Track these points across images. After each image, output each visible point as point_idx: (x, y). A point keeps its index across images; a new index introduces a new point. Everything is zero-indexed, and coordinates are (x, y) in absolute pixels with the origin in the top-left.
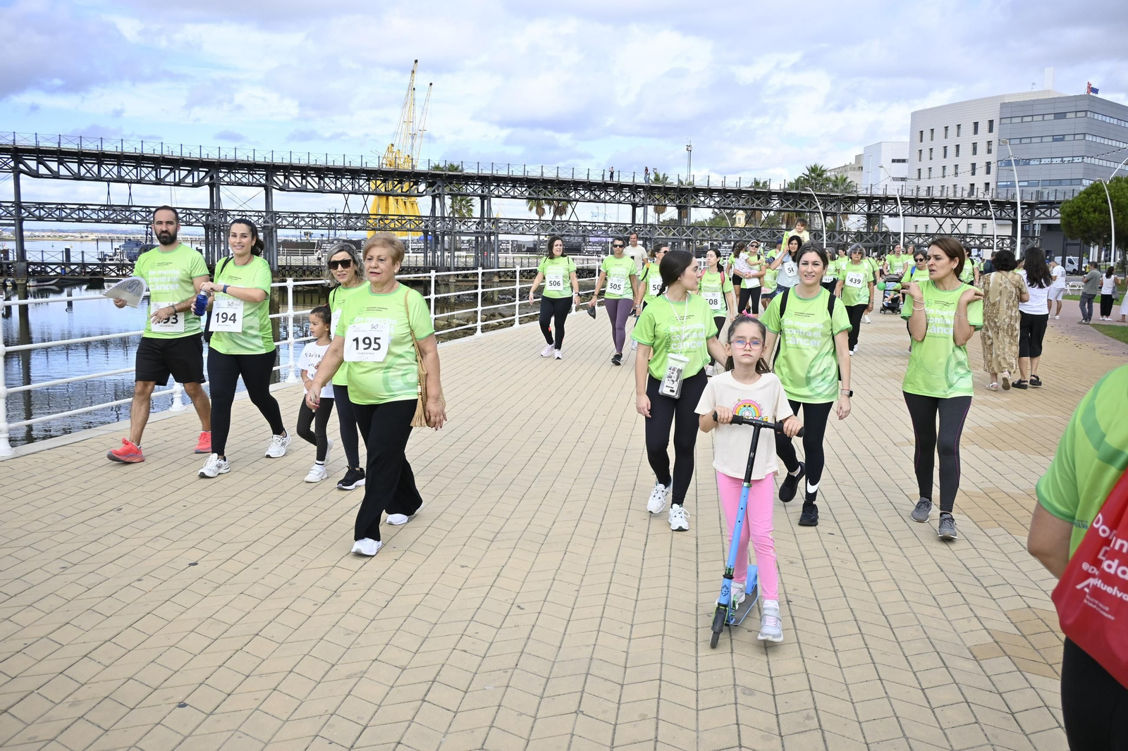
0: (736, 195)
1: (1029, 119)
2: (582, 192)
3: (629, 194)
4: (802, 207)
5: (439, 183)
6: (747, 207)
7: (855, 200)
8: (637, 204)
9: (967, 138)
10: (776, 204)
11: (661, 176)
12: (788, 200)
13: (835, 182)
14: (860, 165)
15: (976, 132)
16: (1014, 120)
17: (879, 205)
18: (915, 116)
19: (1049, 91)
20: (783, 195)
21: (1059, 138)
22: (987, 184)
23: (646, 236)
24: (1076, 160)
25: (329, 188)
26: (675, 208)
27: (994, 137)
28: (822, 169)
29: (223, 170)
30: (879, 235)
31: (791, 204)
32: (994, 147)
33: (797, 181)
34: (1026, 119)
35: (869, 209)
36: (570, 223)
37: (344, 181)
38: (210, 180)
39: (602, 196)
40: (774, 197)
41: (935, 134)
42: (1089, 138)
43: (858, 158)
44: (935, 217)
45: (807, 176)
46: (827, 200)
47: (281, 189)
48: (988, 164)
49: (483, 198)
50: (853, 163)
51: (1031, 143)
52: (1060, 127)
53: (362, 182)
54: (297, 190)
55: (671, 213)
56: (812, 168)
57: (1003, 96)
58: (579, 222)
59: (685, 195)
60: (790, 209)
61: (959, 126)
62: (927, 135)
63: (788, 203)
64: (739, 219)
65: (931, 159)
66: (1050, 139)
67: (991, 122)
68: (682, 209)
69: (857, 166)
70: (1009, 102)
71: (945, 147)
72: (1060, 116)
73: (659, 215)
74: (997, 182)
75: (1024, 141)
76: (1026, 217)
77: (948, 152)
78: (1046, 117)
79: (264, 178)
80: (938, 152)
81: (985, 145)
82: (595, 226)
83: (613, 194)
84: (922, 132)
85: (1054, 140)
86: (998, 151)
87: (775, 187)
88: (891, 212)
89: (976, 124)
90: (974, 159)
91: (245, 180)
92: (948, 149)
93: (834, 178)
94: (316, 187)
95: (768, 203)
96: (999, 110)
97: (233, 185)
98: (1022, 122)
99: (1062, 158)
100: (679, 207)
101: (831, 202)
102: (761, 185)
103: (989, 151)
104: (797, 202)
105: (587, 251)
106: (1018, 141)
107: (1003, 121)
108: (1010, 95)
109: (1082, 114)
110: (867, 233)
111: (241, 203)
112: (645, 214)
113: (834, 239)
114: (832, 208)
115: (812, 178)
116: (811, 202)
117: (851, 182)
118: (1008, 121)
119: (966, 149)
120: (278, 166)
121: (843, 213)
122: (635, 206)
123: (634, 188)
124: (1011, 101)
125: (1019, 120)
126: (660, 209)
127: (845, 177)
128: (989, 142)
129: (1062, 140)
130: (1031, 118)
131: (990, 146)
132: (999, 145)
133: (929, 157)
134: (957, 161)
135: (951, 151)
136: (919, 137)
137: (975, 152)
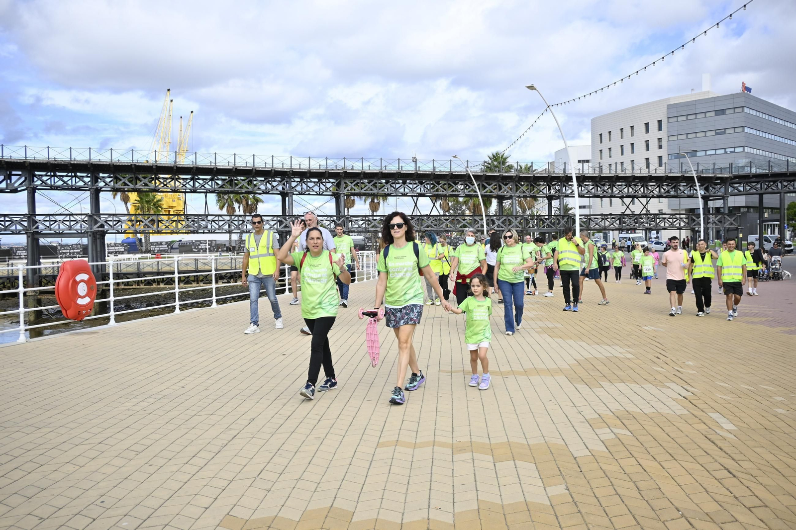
1: (693, 117)
9: (640, 137)
15: (647, 131)
16: (680, 119)
18: (593, 122)
19: (708, 92)
21: (720, 132)
24: (737, 150)
27: (663, 134)
32: (664, 143)
34: (689, 117)
41: (612, 136)
42: (747, 130)
48: (660, 158)
51: (696, 137)
52: (722, 122)
57: (668, 99)
61: (632, 127)
62: (605, 137)
65: (610, 157)
66: (713, 133)
67: (660, 122)
70: (675, 104)
71: (622, 146)
72: (722, 112)
75: (690, 136)
77: (624, 150)
78: (708, 114)
80: (616, 151)
81: (656, 142)
84: (601, 135)
85: (717, 134)
86: (668, 146)
89: (647, 124)
90: (647, 154)
92: (624, 147)
96: (666, 111)
98: (687, 119)
99: (725, 149)
103: (660, 147)
106: (685, 136)
107: (670, 120)
108: (675, 98)
109: (740, 110)
118: (674, 120)
119: (640, 147)
124: (676, 102)
125: (684, 118)
128: (659, 139)
129: (724, 133)
130: (694, 115)
131: (660, 143)
132: (669, 141)
133: (609, 155)
134: (632, 157)
135: (628, 148)
136: (600, 139)
137: (648, 148)
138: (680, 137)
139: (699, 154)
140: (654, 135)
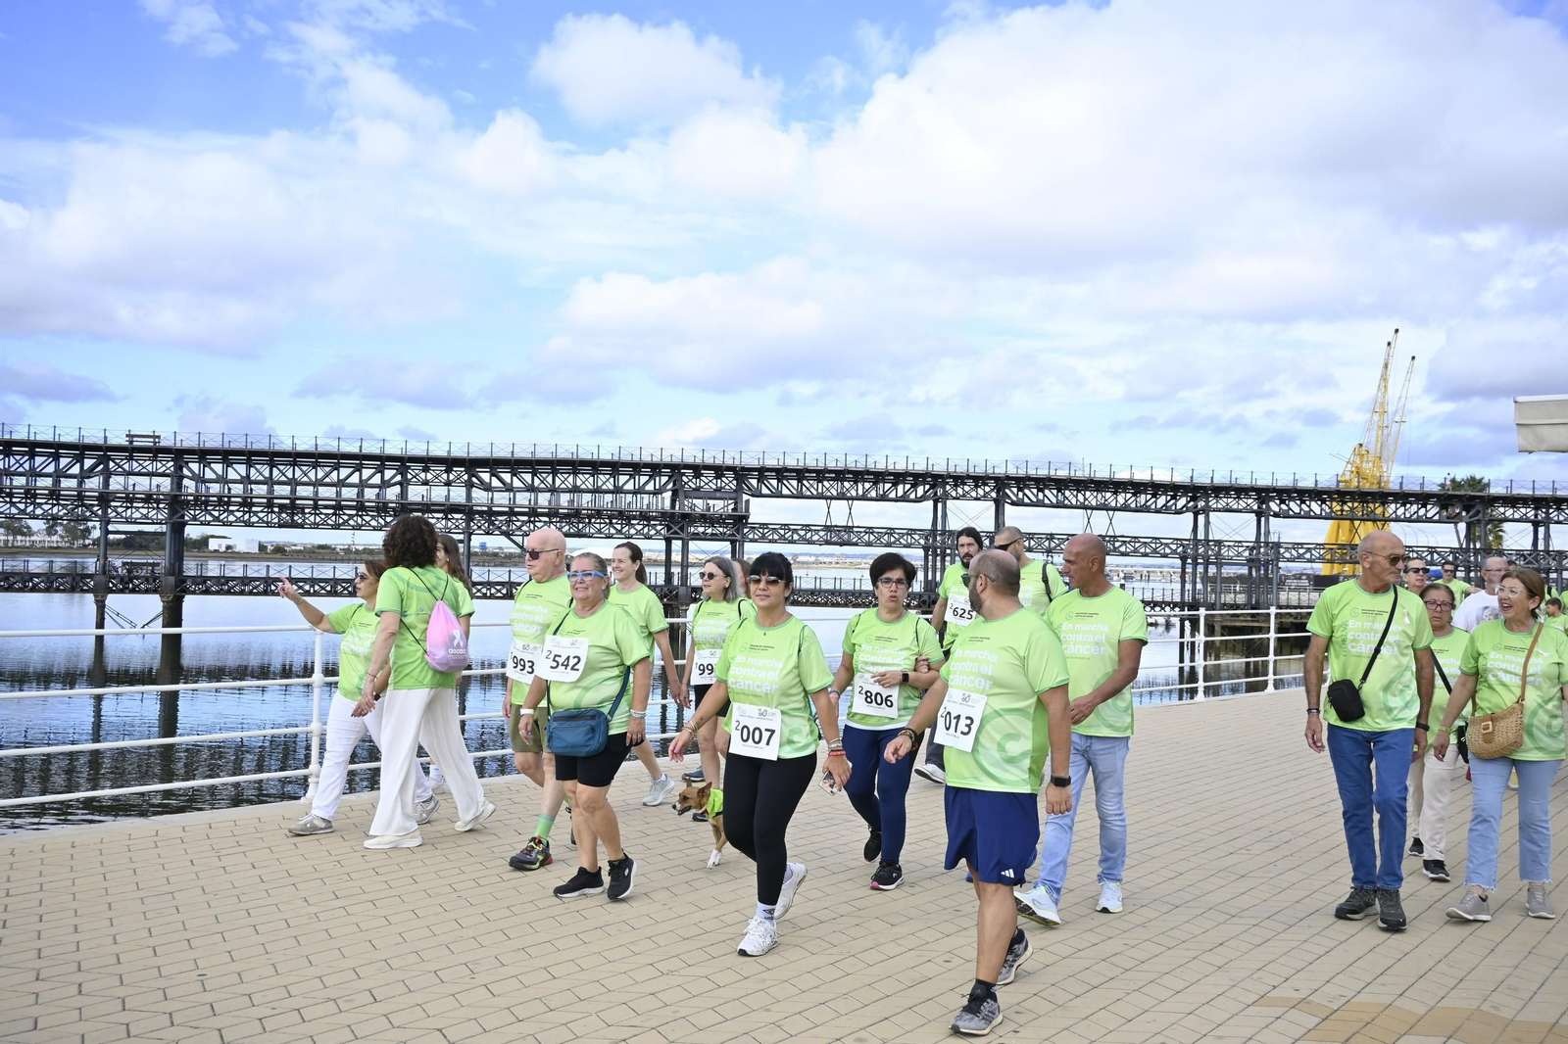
5: (1479, 507)
29: (1210, 495)
37: (1354, 506)
47: (1276, 515)
49: (1536, 524)
79: (1256, 502)
91: (1235, 507)
94: (1320, 512)
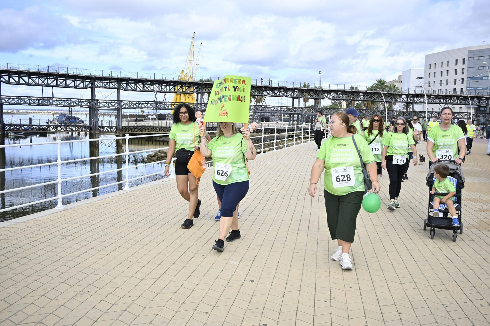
0: (342, 93)
1: (483, 58)
2: (268, 92)
3: (291, 93)
4: (375, 99)
5: (200, 87)
6: (348, 99)
7: (400, 95)
8: (295, 97)
9: (452, 67)
10: (361, 97)
11: (307, 85)
12: (368, 96)
13: (390, 87)
14: (401, 80)
15: (456, 64)
16: (475, 58)
17: (412, 98)
18: (427, 57)
20: (365, 93)
22: (462, 89)
23: (299, 113)
25: (147, 90)
26: (313, 99)
27: (465, 66)
28: (384, 81)
29: (97, 81)
30: (412, 113)
31: (369, 97)
32: (465, 71)
33: (372, 87)
34: (480, 58)
35: (407, 100)
36: (263, 107)
37: (155, 86)
38: (91, 85)
39: (278, 94)
40: (361, 94)
41: (436, 65)
43: (399, 77)
44: (439, 104)
45: (376, 84)
46: (387, 95)
47: (125, 90)
48: (463, 79)
50: (397, 79)
51: (483, 69)
53: (163, 87)
54: (133, 90)
55: (311, 102)
56: (379, 80)
57: (470, 47)
58: (267, 106)
59: (318, 93)
60: (369, 100)
61: (448, 61)
62: (433, 66)
63: (368, 97)
64: (344, 105)
65: (435, 77)
67: (464, 59)
68: (317, 100)
69: (399, 81)
70: (473, 50)
71: (442, 71)
73: (306, 103)
74: (467, 88)
75: (480, 68)
76: (485, 104)
77: (443, 74)
79: (117, 85)
80: (438, 74)
81: (461, 70)
82: (275, 108)
83: (283, 93)
84: (430, 64)
86: (467, 73)
87: (361, 89)
88: (418, 101)
89: (457, 60)
90: (456, 77)
91: (108, 86)
92: (443, 72)
93: (389, 86)
94: (142, 89)
95: (358, 97)
96: (468, 54)
97: (102, 88)
98: (479, 59)
100: (315, 99)
101: (389, 97)
102: (354, 89)
103: (463, 73)
104: (372, 96)
105: (271, 120)
106: (477, 68)
107: (470, 59)
108: (473, 47)
110: (406, 112)
111: (106, 97)
112: (299, 102)
113: (390, 114)
114: (389, 99)
115: (379, 85)
116: (379, 97)
117: (398, 87)
118: (472, 59)
119: (452, 72)
120: (123, 79)
121: (394, 102)
122: (294, 98)
123: (293, 90)
124: (474, 49)
125: (477, 58)
126: (306, 100)
127: (395, 85)
128: (463, 69)
130: (483, 57)
131: (463, 71)
132: (468, 70)
133: (434, 76)
134: (447, 78)
135: (445, 73)
136: (429, 67)
137: (456, 74)
138: (474, 69)
139: (484, 78)
140: (460, 66)
